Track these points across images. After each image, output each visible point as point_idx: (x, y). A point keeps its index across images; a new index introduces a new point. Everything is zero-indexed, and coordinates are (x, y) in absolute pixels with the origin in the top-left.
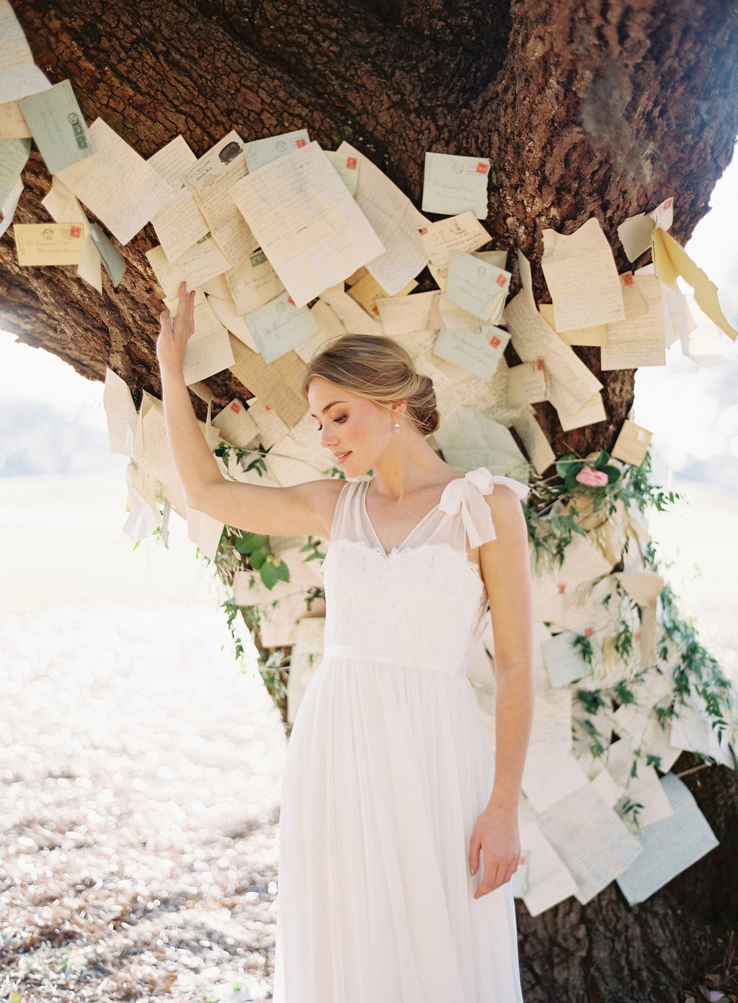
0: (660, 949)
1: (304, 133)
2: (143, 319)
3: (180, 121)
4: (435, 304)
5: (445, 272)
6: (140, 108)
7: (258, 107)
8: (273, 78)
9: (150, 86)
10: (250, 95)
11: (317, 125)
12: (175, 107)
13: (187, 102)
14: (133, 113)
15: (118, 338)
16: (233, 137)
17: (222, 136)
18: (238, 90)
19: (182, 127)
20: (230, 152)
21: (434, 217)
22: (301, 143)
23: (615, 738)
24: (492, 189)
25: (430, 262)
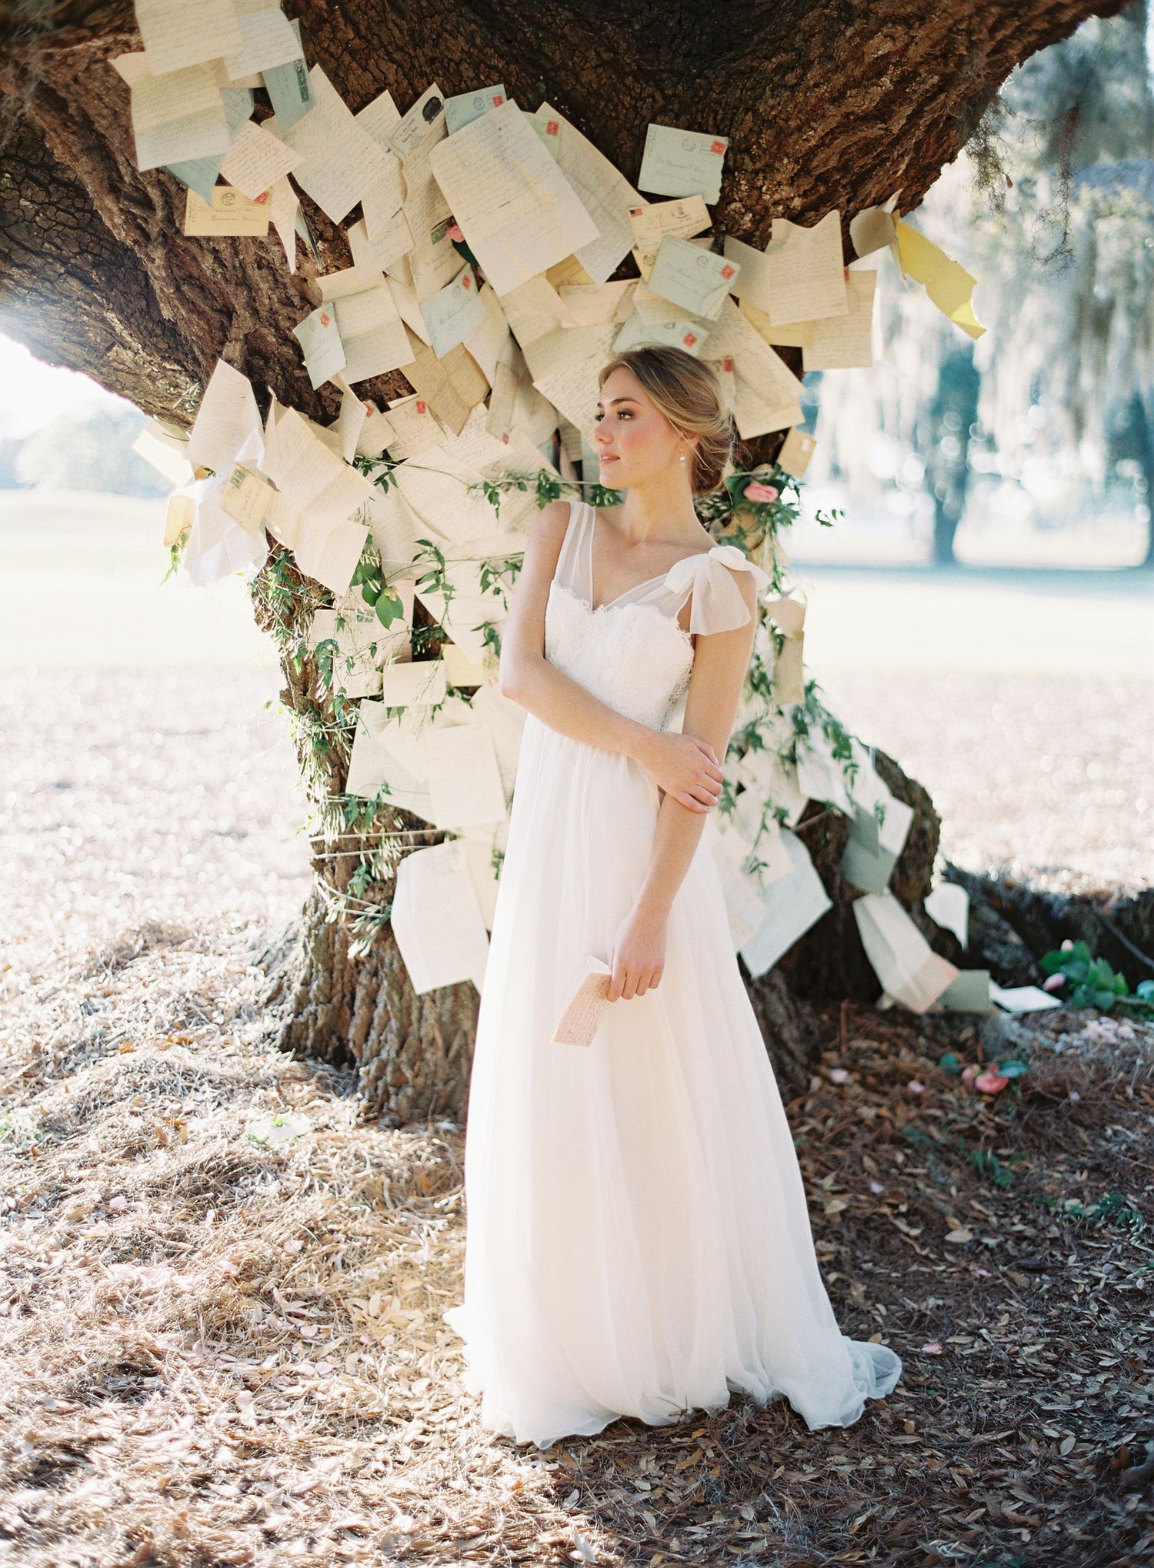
0: (781, 1026)
1: (500, 89)
2: (280, 301)
3: (390, 70)
4: (628, 295)
5: (652, 260)
6: (353, 53)
7: (457, 56)
8: (470, 21)
9: (369, 28)
10: (451, 41)
11: (513, 80)
12: (388, 54)
13: (399, 49)
14: (347, 58)
15: (244, 323)
16: (434, 91)
17: (425, 89)
18: (439, 35)
19: (391, 78)
20: (432, 110)
21: (652, 198)
22: (498, 101)
23: (741, 789)
24: (727, 171)
25: (636, 248)
